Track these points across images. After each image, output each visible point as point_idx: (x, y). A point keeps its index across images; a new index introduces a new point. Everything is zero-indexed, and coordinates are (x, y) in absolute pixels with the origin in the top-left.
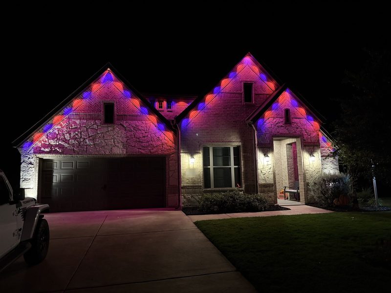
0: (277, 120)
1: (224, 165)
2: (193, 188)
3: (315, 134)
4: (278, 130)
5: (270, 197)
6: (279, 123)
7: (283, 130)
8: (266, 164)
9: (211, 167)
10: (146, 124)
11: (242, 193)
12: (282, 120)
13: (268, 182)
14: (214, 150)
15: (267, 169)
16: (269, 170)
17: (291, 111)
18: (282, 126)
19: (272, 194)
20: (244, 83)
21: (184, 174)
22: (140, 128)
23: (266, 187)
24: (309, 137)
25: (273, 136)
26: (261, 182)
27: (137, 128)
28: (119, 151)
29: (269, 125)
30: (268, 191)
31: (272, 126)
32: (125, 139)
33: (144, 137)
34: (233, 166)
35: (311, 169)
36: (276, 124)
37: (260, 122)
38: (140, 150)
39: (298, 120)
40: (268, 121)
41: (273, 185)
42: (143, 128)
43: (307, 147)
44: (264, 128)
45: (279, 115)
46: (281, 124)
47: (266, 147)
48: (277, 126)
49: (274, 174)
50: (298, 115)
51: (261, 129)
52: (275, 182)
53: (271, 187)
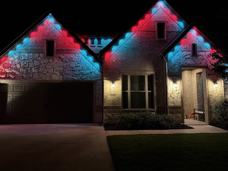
0: (185, 53)
1: (139, 90)
2: (113, 108)
4: (186, 61)
5: (178, 117)
6: (187, 55)
7: (189, 62)
8: (175, 89)
9: (129, 91)
10: (78, 57)
11: (154, 113)
12: (189, 53)
13: (176, 105)
14: (132, 77)
15: (176, 93)
16: (177, 95)
17: (197, 45)
18: (189, 58)
19: (179, 115)
20: (158, 23)
21: (107, 97)
22: (74, 60)
23: (175, 109)
25: (181, 66)
26: (170, 104)
27: (71, 60)
28: (57, 77)
29: (178, 57)
30: (176, 113)
31: (181, 58)
32: (62, 69)
33: (77, 67)
34: (147, 91)
35: (214, 95)
36: (184, 56)
37: (170, 54)
38: (73, 77)
39: (204, 53)
40: (177, 54)
41: (180, 107)
42: (76, 60)
43: (211, 76)
44: (174, 60)
45: (187, 49)
46: (188, 56)
47: (175, 76)
48: (185, 58)
49: (182, 98)
50: (204, 49)
51: (171, 61)
52: (182, 105)
53: (179, 109)
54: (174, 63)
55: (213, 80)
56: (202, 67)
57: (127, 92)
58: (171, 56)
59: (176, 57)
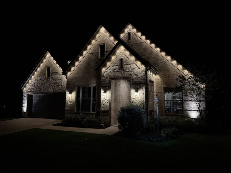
0: (114, 67)
3: (141, 75)
4: (115, 74)
5: (106, 119)
6: (115, 69)
7: (118, 74)
8: (105, 97)
10: (61, 76)
11: (95, 115)
12: (117, 67)
13: (106, 109)
15: (106, 100)
16: (107, 102)
17: (124, 60)
18: (117, 71)
19: (107, 117)
22: (59, 79)
23: (105, 112)
24: (137, 77)
25: (111, 79)
26: (102, 109)
27: (58, 79)
28: (51, 90)
29: (109, 71)
30: (105, 116)
31: (111, 72)
32: (53, 84)
33: (60, 83)
34: (92, 99)
35: (136, 101)
36: (114, 70)
37: (104, 70)
38: (59, 90)
39: (129, 66)
40: (108, 69)
41: (109, 111)
42: (60, 79)
43: (134, 85)
44: (106, 74)
45: (116, 64)
46: (117, 70)
47: (106, 86)
48: (114, 72)
49: (110, 104)
50: (129, 62)
51: (104, 75)
52: (110, 110)
53: (107, 113)
54: (106, 76)
55: (136, 88)
56: (127, 77)
57: (80, 100)
58: (104, 71)
59: (108, 72)
